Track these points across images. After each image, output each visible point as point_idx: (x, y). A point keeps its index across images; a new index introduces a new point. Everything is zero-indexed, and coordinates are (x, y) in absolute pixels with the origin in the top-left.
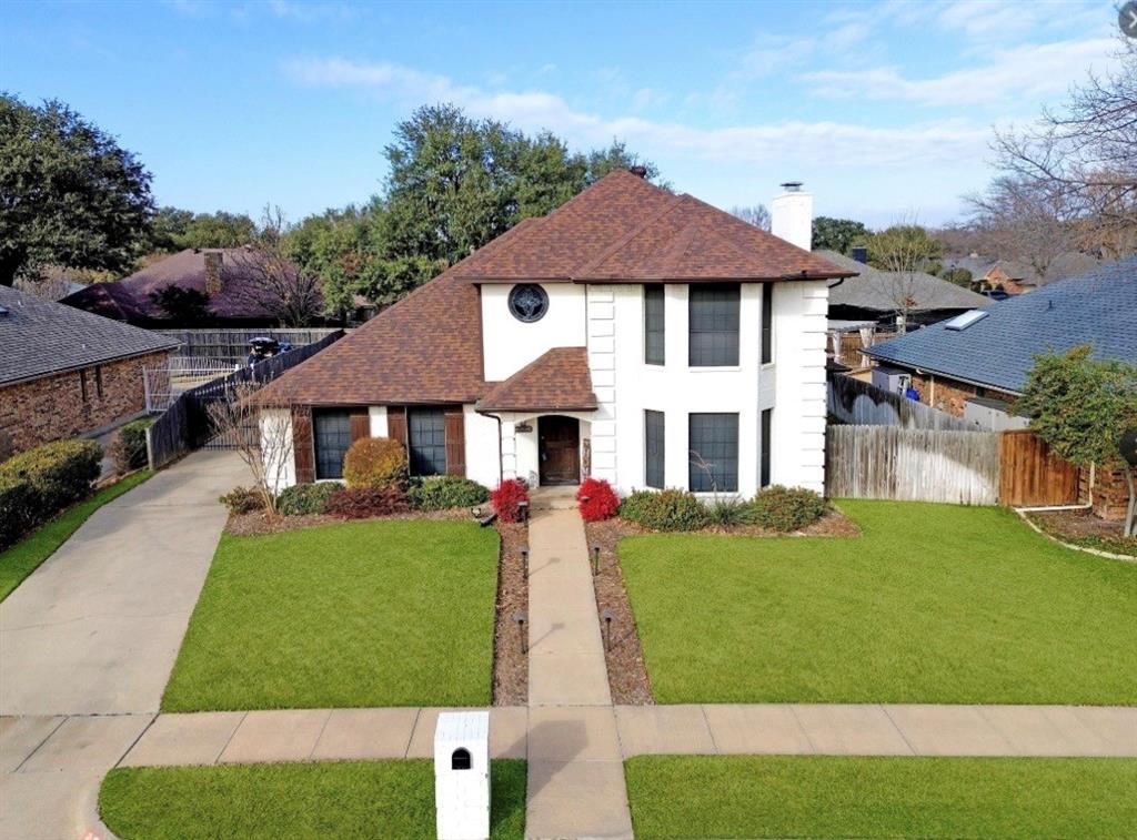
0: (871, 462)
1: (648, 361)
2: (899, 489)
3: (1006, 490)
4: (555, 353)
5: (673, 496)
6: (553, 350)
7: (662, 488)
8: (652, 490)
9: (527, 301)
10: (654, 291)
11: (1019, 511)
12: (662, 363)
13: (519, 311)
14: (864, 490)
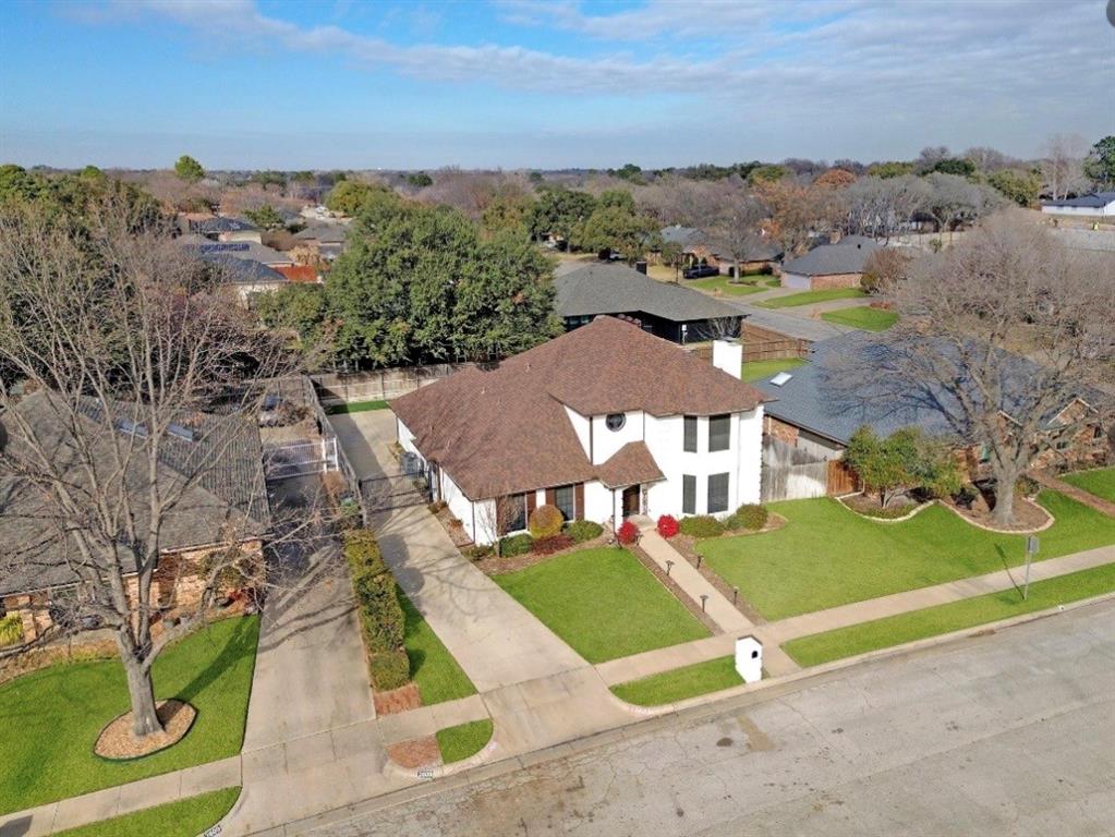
0: (776, 483)
1: (686, 449)
2: (788, 495)
3: (830, 489)
4: (629, 445)
5: (700, 519)
6: (628, 444)
7: (693, 513)
8: (690, 516)
9: (615, 420)
10: (690, 419)
11: (838, 499)
12: (695, 451)
13: (611, 426)
14: (773, 498)
